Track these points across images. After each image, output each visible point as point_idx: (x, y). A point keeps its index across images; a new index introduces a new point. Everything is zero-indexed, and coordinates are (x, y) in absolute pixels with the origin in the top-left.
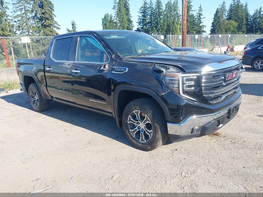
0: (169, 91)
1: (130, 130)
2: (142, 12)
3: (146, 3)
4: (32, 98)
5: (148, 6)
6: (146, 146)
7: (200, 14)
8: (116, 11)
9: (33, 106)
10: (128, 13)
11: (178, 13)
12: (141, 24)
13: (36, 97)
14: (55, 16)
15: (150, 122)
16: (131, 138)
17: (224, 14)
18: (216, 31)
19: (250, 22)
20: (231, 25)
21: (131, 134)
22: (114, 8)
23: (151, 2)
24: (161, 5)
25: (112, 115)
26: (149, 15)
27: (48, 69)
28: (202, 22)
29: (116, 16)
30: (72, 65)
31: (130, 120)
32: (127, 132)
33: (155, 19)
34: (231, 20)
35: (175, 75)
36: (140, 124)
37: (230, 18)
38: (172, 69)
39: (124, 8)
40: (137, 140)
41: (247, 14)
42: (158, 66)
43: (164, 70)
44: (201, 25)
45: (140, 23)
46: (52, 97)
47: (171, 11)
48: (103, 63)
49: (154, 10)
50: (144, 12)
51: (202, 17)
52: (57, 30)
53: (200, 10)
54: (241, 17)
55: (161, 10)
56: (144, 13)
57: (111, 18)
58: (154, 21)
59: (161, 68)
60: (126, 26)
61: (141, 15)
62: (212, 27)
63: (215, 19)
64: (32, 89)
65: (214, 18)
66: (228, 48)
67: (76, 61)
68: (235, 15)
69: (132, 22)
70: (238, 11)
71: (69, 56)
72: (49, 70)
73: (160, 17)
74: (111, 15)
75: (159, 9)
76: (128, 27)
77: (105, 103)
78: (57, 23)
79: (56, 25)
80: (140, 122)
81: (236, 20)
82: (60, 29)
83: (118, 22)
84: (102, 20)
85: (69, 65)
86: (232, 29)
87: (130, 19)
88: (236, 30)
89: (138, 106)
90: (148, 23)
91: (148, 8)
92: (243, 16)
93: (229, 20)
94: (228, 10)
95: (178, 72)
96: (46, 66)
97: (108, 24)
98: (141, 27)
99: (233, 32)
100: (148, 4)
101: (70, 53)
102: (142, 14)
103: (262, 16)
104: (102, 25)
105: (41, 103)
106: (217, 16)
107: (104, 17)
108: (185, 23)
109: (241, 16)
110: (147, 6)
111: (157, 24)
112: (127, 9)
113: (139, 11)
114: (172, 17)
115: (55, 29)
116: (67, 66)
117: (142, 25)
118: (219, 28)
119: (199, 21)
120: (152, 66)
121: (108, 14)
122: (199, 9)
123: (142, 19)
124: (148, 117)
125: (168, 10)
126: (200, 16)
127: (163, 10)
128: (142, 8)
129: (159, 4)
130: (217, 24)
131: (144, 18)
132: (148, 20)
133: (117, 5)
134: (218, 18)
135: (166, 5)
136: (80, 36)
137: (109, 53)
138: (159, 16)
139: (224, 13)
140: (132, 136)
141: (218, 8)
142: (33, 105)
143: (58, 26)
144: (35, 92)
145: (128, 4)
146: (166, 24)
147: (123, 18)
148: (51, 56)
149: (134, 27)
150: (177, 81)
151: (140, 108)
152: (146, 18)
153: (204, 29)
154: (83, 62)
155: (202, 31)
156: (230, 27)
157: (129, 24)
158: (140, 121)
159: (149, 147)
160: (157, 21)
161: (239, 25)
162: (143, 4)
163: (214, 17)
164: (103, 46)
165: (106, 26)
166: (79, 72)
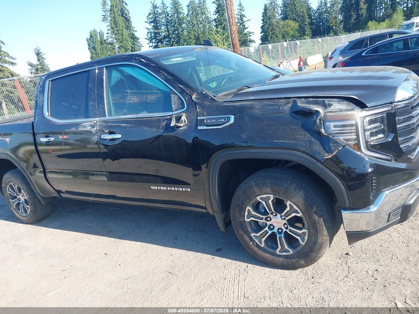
0: (340, 148)
1: (252, 235)
2: (151, 22)
3: (155, 7)
4: (13, 199)
5: (160, 11)
6: (294, 260)
7: (241, 15)
8: (108, 24)
9: (17, 215)
10: (128, 27)
11: (208, 17)
12: (154, 41)
13: (20, 197)
14: (4, 44)
15: (299, 215)
16: (256, 249)
17: (277, 12)
18: (269, 38)
19: (314, 20)
20: (289, 28)
21: (255, 241)
22: (104, 19)
23: (163, 3)
24: (181, 6)
25: (204, 211)
26: (164, 25)
27: (44, 140)
28: (246, 27)
29: (109, 32)
30: (101, 125)
31: (250, 215)
32: (247, 239)
33: (174, 30)
34: (287, 21)
35: (348, 115)
36: (273, 220)
37: (285, 18)
38: (337, 106)
39: (121, 18)
40: (271, 250)
41: (309, 9)
42: (302, 103)
43: (320, 109)
44: (246, 31)
45: (151, 40)
46: (59, 192)
47: (198, 15)
48: (171, 113)
49: (170, 17)
50: (155, 20)
51: (244, 19)
52: (11, 66)
53: (241, 10)
54: (301, 14)
55: (181, 16)
56: (154, 23)
57: (102, 35)
58: (173, 33)
59: (312, 106)
60: (129, 46)
61: (150, 27)
62: (263, 34)
63: (265, 21)
64: (10, 182)
65: (263, 20)
66: (300, 61)
67: (107, 117)
68: (293, 11)
69: (138, 39)
70: (295, 6)
71: (90, 108)
72: (47, 142)
73: (181, 26)
74: (101, 31)
75: (177, 13)
76: (132, 47)
77: (189, 190)
78: (8, 55)
79: (7, 58)
80: (272, 216)
81: (294, 20)
82: (16, 64)
83: (115, 41)
84: (87, 41)
85: (93, 126)
86: (291, 33)
87: (134, 35)
88: (297, 34)
89: (269, 185)
90: (165, 37)
91: (160, 13)
92: (304, 12)
93: (285, 20)
94: (281, 5)
95: (353, 110)
96: (39, 134)
97: (98, 47)
98: (154, 45)
99: (294, 38)
100: (159, 8)
101: (91, 103)
102: (153, 24)
103: (329, 9)
104: (89, 49)
105: (34, 206)
106: (267, 16)
107: (89, 37)
108: (235, 29)
109: (300, 12)
110: (157, 11)
111: (179, 37)
112: (126, 19)
113: (147, 20)
114: (201, 23)
115: (7, 65)
116: (88, 129)
117: (155, 43)
118: (272, 34)
119: (241, 27)
120: (290, 105)
121: (95, 31)
122: (239, 8)
123: (154, 32)
124: (293, 205)
125: (192, 14)
126: (242, 18)
127: (185, 15)
128: (150, 14)
129: (176, 5)
130: (268, 28)
131: (156, 31)
132: (163, 34)
133: (109, 14)
134: (269, 19)
135: (188, 6)
136: (106, 67)
137: (182, 92)
138: (180, 24)
139: (276, 9)
140: (257, 246)
141: (266, 3)
142: (18, 213)
143: (11, 60)
144: (18, 188)
145: (127, 10)
146: (193, 37)
147: (122, 35)
148: (46, 114)
149: (142, 47)
150: (354, 128)
151: (272, 190)
152: (160, 31)
153: (252, 38)
154: (124, 117)
155: (249, 41)
156: (288, 31)
157: (134, 43)
158: (272, 213)
159: (303, 262)
160: (178, 34)
161: (300, 26)
162: (151, 8)
163: (262, 18)
164: (167, 80)
165: (96, 50)
166: (120, 136)
